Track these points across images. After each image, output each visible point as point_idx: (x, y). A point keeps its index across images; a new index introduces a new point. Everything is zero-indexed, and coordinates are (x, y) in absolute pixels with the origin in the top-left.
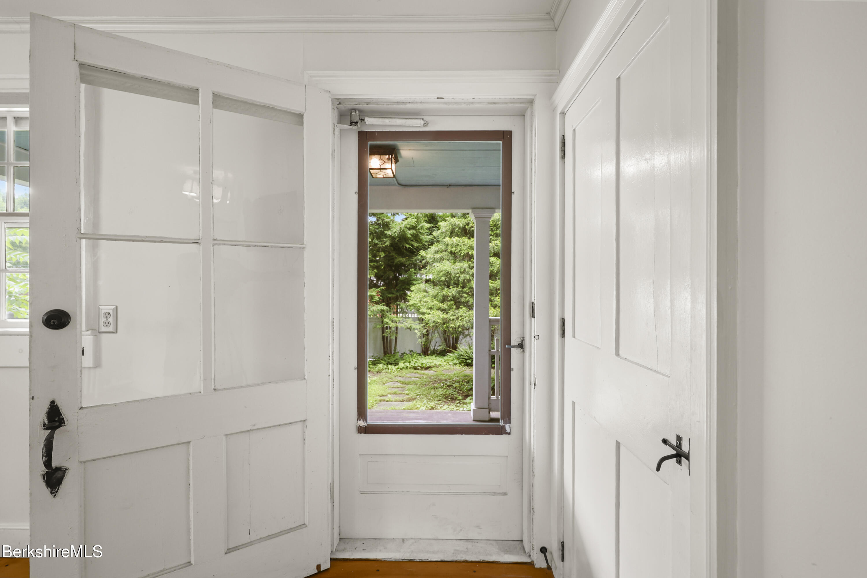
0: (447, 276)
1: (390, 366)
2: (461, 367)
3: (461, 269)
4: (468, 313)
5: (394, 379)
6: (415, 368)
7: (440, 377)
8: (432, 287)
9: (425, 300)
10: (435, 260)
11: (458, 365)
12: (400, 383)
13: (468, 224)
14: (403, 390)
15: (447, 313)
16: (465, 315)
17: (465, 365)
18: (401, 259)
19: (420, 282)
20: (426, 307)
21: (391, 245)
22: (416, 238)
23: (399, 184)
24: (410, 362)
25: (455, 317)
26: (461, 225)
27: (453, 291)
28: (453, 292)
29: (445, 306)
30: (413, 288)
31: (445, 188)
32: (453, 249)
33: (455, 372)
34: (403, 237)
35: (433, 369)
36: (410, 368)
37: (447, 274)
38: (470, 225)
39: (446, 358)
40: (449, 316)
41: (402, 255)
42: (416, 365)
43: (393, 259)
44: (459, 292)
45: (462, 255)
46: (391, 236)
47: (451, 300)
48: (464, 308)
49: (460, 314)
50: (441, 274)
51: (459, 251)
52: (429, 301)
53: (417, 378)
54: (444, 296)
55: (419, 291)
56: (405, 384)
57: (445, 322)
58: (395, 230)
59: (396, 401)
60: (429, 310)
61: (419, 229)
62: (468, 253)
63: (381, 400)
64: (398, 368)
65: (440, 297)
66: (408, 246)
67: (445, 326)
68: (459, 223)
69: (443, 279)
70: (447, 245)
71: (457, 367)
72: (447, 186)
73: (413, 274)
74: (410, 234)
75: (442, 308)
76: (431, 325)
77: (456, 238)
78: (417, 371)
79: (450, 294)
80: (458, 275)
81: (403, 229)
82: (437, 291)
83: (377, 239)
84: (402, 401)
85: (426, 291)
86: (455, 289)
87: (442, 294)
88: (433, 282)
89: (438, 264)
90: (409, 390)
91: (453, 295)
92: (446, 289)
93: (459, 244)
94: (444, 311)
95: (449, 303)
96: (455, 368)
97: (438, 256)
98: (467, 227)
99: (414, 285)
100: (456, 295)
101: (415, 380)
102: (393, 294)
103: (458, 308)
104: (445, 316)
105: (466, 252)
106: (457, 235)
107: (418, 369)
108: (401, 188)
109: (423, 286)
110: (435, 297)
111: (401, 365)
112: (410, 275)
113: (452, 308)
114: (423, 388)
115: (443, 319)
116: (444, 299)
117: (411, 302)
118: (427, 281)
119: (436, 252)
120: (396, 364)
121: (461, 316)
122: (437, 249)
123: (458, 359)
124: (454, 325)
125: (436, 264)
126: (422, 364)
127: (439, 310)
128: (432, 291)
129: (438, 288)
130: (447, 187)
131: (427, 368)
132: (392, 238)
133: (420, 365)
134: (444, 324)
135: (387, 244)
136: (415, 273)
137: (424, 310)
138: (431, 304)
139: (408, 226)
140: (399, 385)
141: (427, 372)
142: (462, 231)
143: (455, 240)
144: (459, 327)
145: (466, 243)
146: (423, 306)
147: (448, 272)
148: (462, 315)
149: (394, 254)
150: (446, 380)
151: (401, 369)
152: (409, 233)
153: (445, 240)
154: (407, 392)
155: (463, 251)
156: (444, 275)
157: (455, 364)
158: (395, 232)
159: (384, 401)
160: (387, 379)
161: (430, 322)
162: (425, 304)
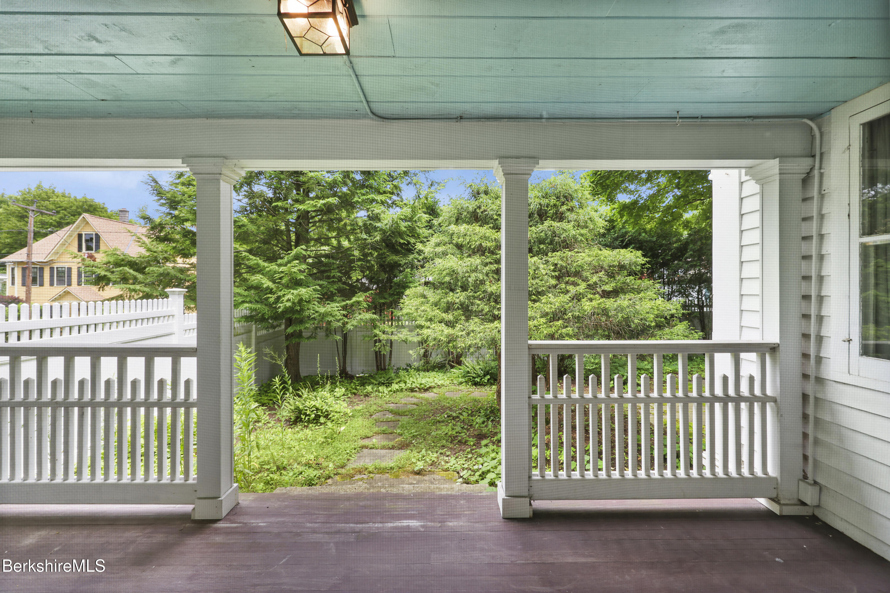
0: (452, 275)
1: (381, 388)
2: (468, 386)
3: (471, 266)
4: (482, 327)
5: (385, 406)
6: (412, 390)
7: (443, 403)
8: (432, 291)
9: (423, 308)
10: (437, 255)
11: (464, 384)
12: (392, 414)
13: (479, 207)
14: (394, 427)
15: (453, 327)
16: (478, 329)
17: (473, 385)
18: (394, 257)
19: (417, 284)
20: (424, 319)
21: (383, 240)
22: (412, 232)
23: (372, 113)
24: (405, 383)
25: (464, 333)
26: (471, 209)
27: (459, 297)
28: (462, 298)
29: (449, 317)
30: (407, 292)
31: (454, 125)
32: (460, 240)
33: (461, 394)
34: (396, 232)
35: (435, 390)
36: (406, 390)
37: (453, 273)
38: (483, 208)
39: (448, 374)
40: (457, 331)
41: (396, 252)
42: (413, 386)
43: (385, 258)
44: (468, 298)
45: (473, 247)
46: (381, 230)
47: (458, 308)
48: (476, 320)
49: (471, 328)
50: (445, 272)
51: (468, 244)
52: (428, 309)
53: (414, 404)
54: (448, 303)
55: (416, 296)
56: (399, 415)
57: (451, 339)
58: (385, 222)
59: (383, 448)
60: (429, 323)
61: (415, 221)
62: (481, 244)
63: (363, 447)
64: (391, 391)
65: (442, 304)
66: (402, 241)
67: (451, 345)
68: (467, 205)
69: (447, 279)
70: (452, 234)
71: (463, 387)
72: (457, 118)
73: (409, 276)
74: (405, 227)
75: (446, 319)
76: (431, 344)
77: (465, 225)
78: (415, 394)
79: (457, 301)
80: (467, 275)
81: (396, 220)
82: (438, 297)
83: (366, 234)
84: (391, 449)
85: (424, 297)
86: (464, 293)
87: (445, 300)
88: (433, 284)
89: (440, 261)
90: (402, 427)
91: (460, 301)
92: (451, 294)
93: (469, 233)
94: (450, 324)
95: (456, 313)
96: (460, 388)
97: (439, 249)
98: (478, 210)
99: (409, 287)
100: (465, 302)
101: (411, 408)
102: (385, 299)
103: (468, 319)
104: (450, 331)
105: (477, 243)
106: (464, 222)
107: (416, 391)
108: (377, 123)
109: (420, 289)
110: (436, 304)
111: (395, 387)
112: (406, 277)
113: (461, 319)
114: (422, 423)
115: (448, 336)
116: (449, 308)
117: (405, 311)
118: (426, 284)
119: (438, 245)
120: (388, 384)
121: (473, 331)
122: (438, 240)
123: (464, 377)
124: (463, 345)
125: (437, 261)
126: (421, 384)
127: (441, 322)
128: (432, 296)
129: (439, 291)
130: (454, 120)
131: (426, 390)
132: (383, 231)
133: (418, 386)
134: (449, 343)
135: (378, 238)
136: (411, 274)
137: (421, 322)
138: (431, 314)
139: (402, 217)
140: (390, 416)
141: (426, 395)
142: (471, 217)
143: (463, 228)
144: (470, 346)
145: (477, 231)
146: (420, 316)
147: (453, 271)
148: (475, 329)
149: (385, 251)
150: (451, 410)
151: (394, 392)
152: (403, 226)
153: (450, 227)
154: (399, 431)
155: (474, 243)
156: (448, 274)
157: (461, 383)
158: (386, 225)
159: (366, 447)
160: (374, 407)
161: (430, 339)
162: (423, 314)
